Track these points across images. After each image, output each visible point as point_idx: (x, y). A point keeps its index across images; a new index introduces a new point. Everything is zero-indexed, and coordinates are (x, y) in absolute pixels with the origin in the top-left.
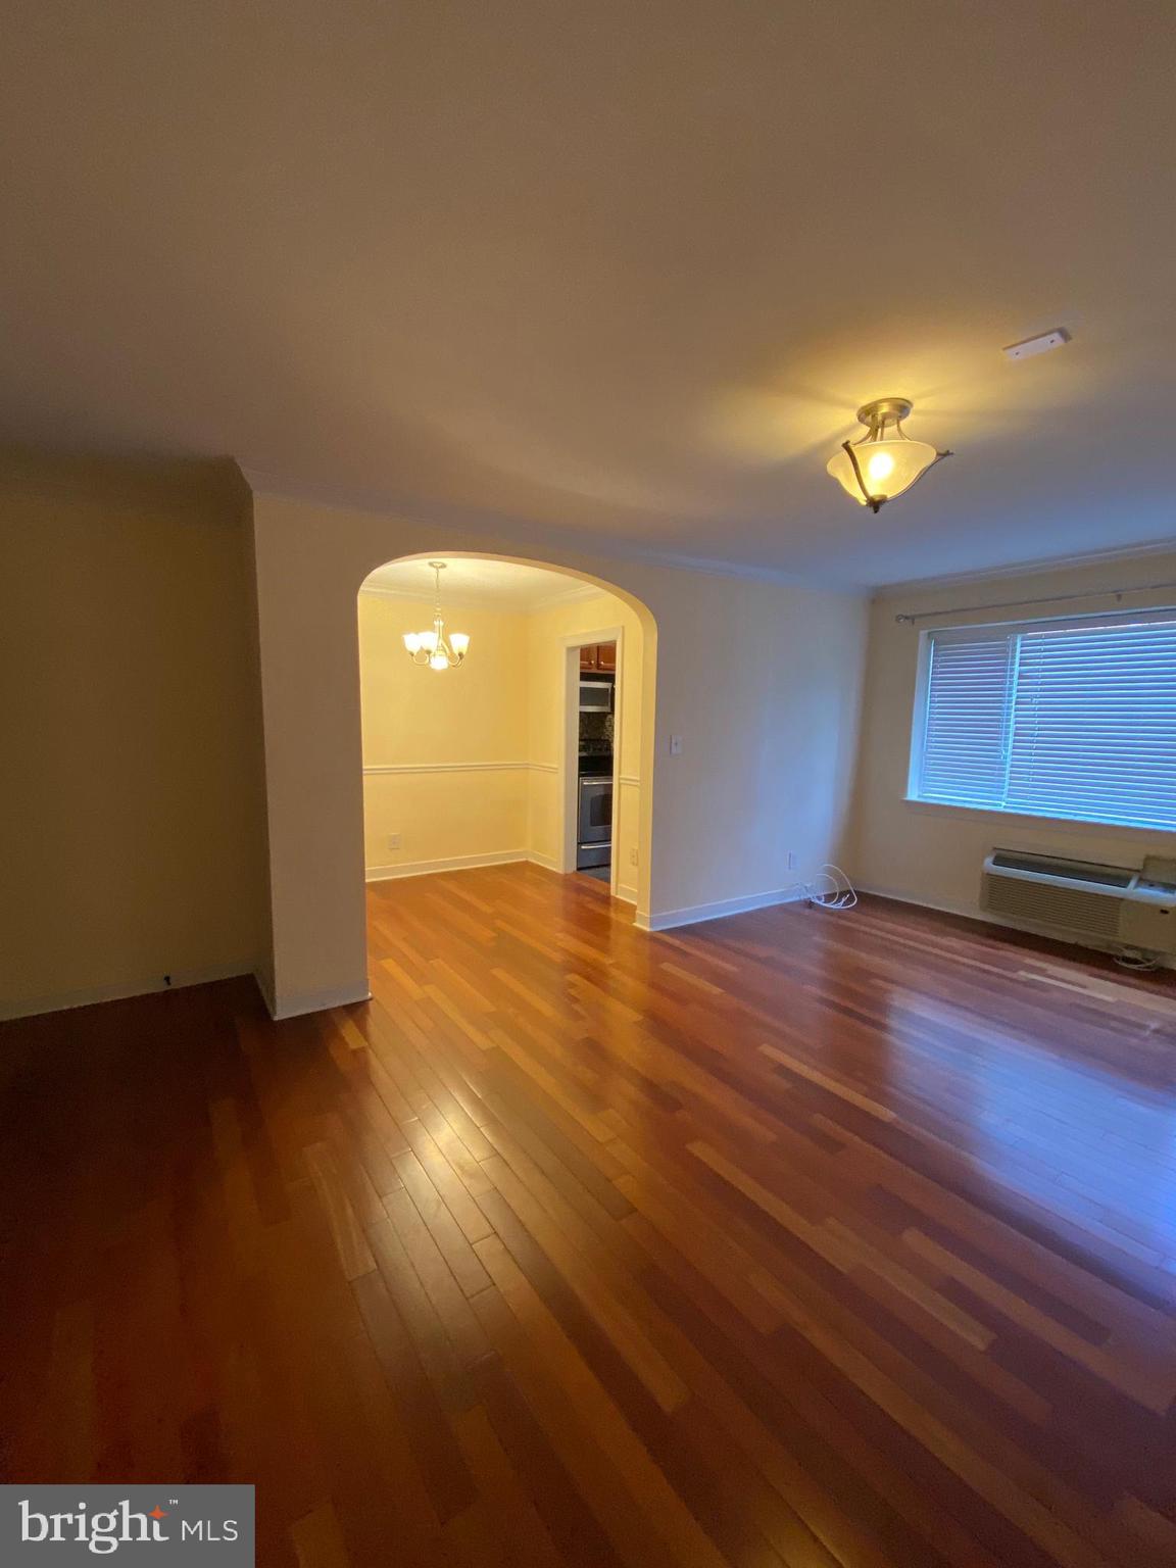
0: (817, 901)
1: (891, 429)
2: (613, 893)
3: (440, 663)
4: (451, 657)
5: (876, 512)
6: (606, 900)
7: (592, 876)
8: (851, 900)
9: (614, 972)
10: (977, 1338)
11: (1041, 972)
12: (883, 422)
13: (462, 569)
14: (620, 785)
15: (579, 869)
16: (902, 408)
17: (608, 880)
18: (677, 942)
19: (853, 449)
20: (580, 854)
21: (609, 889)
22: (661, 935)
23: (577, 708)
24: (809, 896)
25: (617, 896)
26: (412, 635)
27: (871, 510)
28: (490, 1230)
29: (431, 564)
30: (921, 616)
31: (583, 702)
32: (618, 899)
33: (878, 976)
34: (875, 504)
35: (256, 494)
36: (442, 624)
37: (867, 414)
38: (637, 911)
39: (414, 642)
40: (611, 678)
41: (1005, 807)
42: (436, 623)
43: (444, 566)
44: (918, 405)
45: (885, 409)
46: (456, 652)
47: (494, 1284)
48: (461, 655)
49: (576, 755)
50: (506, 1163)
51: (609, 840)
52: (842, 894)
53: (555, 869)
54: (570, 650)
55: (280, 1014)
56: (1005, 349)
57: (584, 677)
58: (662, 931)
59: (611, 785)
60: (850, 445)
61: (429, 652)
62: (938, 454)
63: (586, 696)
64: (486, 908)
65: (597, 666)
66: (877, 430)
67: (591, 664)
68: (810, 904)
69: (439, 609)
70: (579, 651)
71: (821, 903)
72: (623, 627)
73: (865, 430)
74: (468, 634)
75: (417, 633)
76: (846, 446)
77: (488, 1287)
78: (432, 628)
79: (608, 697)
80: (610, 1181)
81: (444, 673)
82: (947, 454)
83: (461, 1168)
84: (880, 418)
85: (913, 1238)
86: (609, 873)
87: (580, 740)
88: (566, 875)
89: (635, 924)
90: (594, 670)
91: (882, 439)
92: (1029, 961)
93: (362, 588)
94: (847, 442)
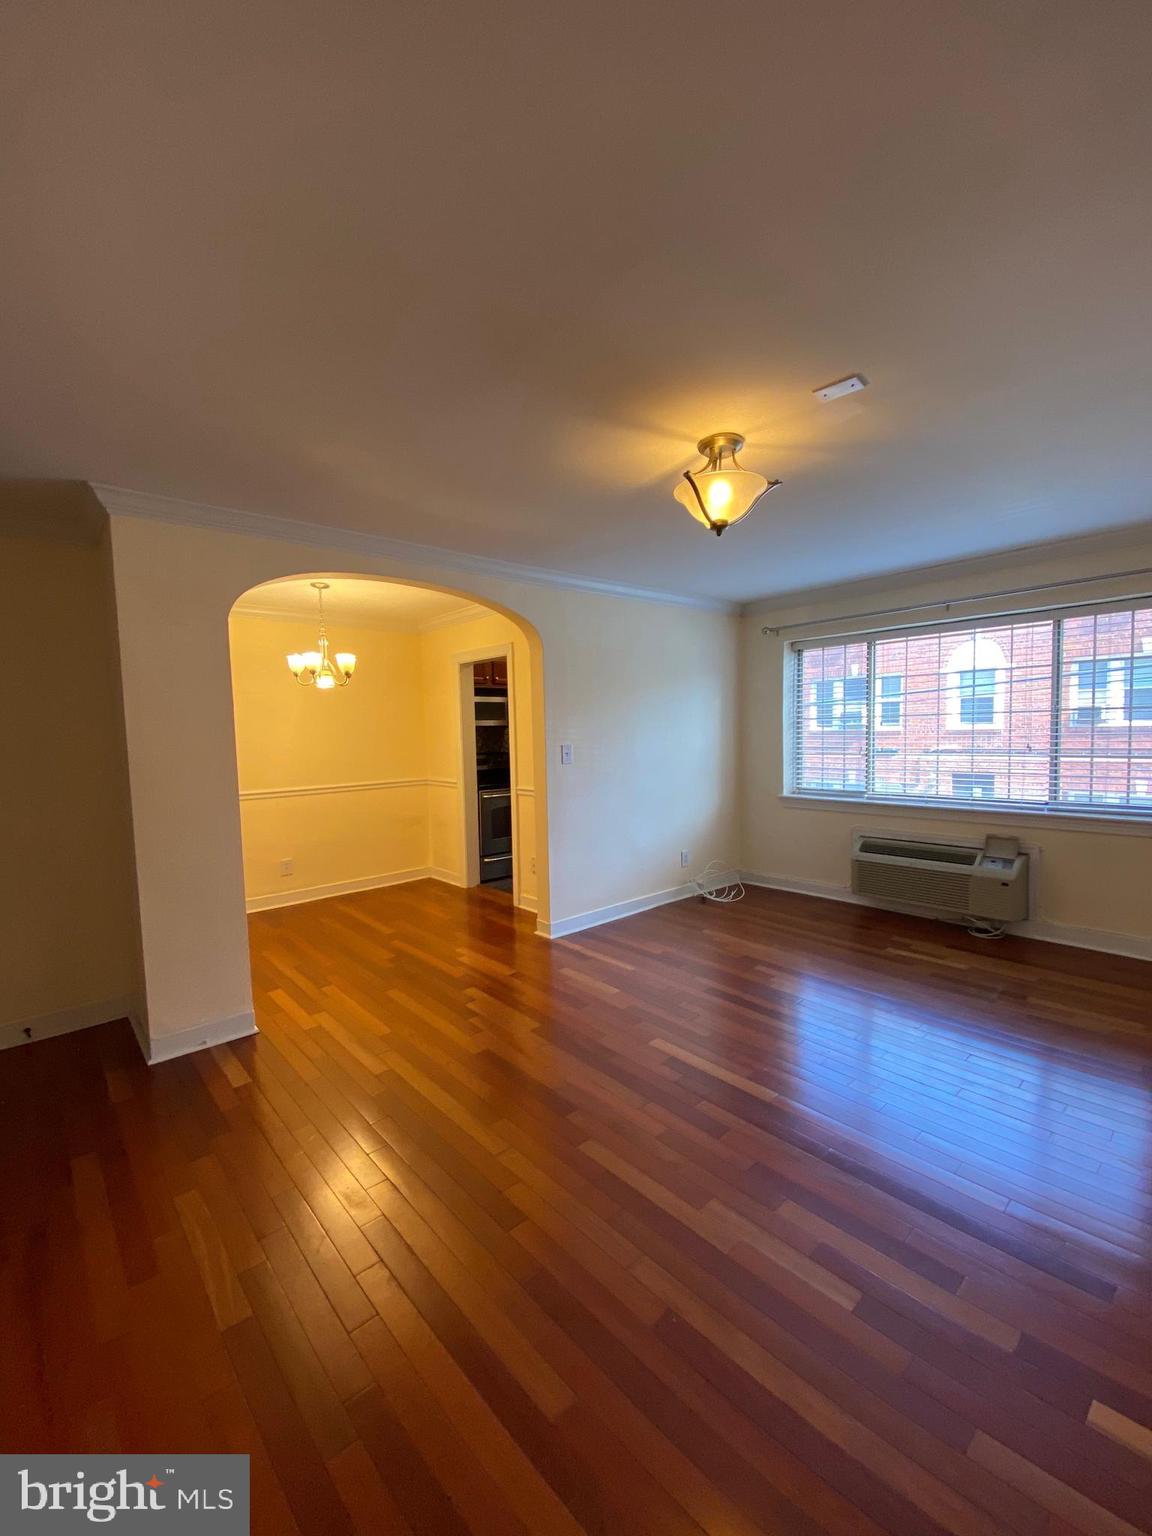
0: (709, 897)
1: (727, 461)
2: (516, 904)
3: (326, 682)
4: (337, 674)
5: (719, 535)
6: (509, 911)
7: (495, 888)
8: (739, 893)
9: (517, 983)
10: (844, 1298)
11: (907, 947)
12: (720, 454)
13: (345, 589)
14: (517, 795)
15: (482, 882)
16: (735, 441)
17: (510, 891)
18: (577, 947)
19: (693, 478)
20: (483, 866)
21: (512, 900)
22: (561, 942)
23: (473, 723)
24: (702, 892)
25: (521, 907)
26: (296, 656)
27: (715, 533)
28: (375, 1258)
29: (313, 585)
30: (785, 627)
31: (478, 717)
32: (519, 909)
33: (763, 963)
34: (718, 528)
35: (113, 518)
36: (326, 643)
37: (706, 446)
38: (538, 920)
39: (298, 662)
40: (504, 693)
41: (868, 798)
42: (321, 643)
43: (327, 587)
44: (749, 439)
45: (721, 442)
46: (343, 672)
47: (378, 1314)
48: (348, 675)
49: (474, 768)
50: (395, 1187)
51: (510, 852)
52: (731, 888)
53: (458, 885)
54: (463, 666)
55: (157, 1057)
56: (814, 391)
57: (478, 692)
58: (562, 938)
59: (509, 797)
60: (690, 474)
61: (313, 672)
62: (769, 483)
63: (481, 711)
64: (386, 930)
65: (490, 679)
66: (716, 461)
67: (485, 679)
68: (703, 900)
69: (323, 629)
70: (472, 667)
71: (712, 898)
72: (512, 643)
73: (705, 460)
74: (354, 654)
75: (300, 654)
76: (687, 476)
77: (373, 1317)
78: (317, 649)
79: (501, 711)
80: (500, 1192)
81: (329, 692)
82: (776, 482)
83: (347, 1197)
84: (717, 450)
85: (788, 1210)
86: (512, 883)
87: (478, 754)
88: (469, 889)
89: (536, 933)
90: (489, 685)
91: (720, 469)
92: (896, 938)
93: (233, 609)
94: (688, 472)
